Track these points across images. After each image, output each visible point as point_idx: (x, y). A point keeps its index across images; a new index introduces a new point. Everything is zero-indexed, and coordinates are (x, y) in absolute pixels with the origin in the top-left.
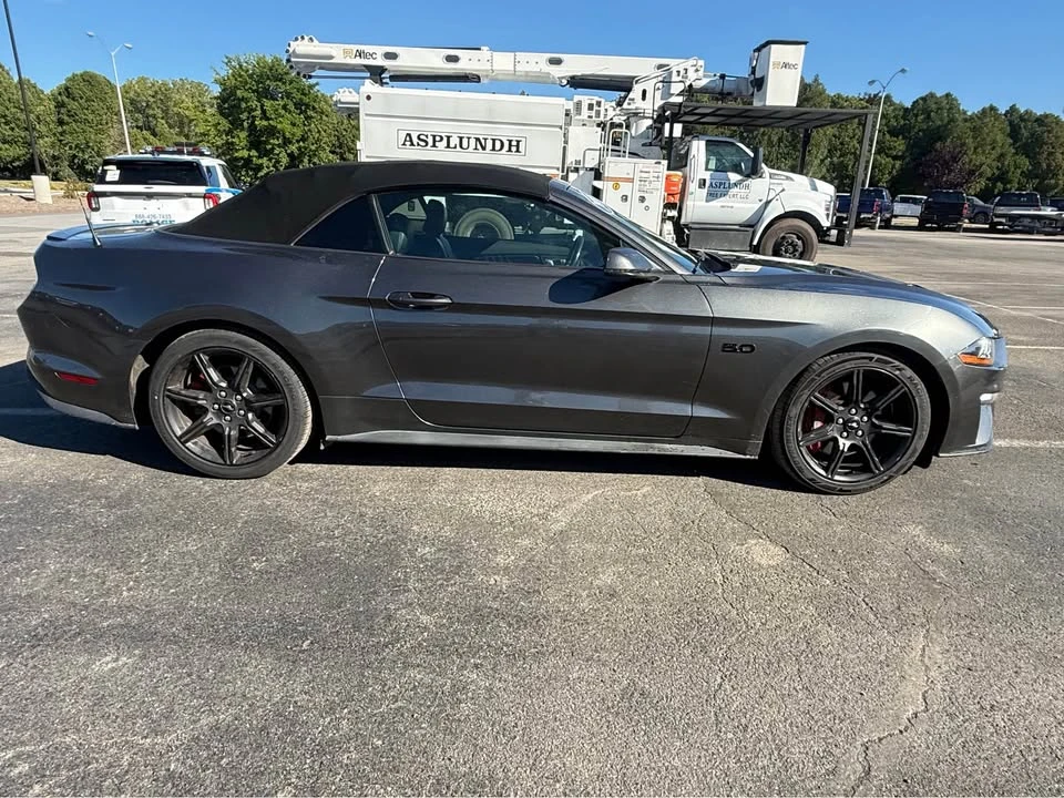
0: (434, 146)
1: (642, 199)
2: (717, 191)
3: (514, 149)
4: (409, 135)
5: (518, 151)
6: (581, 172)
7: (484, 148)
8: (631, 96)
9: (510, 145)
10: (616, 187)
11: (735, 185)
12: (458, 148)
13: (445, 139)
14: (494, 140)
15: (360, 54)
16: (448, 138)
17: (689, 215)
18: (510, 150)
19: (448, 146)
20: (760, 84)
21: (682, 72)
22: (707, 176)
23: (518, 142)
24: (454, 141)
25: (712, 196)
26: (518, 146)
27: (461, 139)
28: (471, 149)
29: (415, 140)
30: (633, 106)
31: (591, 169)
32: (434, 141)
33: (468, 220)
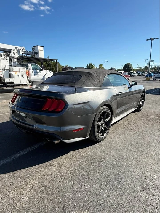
1: (22, 76)
2: (35, 74)
6: (5, 70)
8: (11, 53)
10: (16, 74)
11: (39, 72)
17: (31, 79)
20: (37, 53)
21: (21, 50)
22: (33, 70)
25: (35, 75)
30: (12, 56)
31: (8, 70)
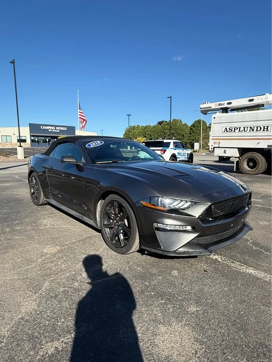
0: (234, 131)
3: (266, 130)
4: (226, 128)
5: (267, 130)
7: (253, 130)
9: (264, 128)
12: (243, 131)
13: (239, 129)
14: (257, 127)
15: (220, 105)
16: (240, 128)
18: (264, 130)
19: (240, 131)
23: (268, 127)
24: (242, 129)
26: (267, 129)
27: (244, 128)
28: (248, 131)
29: (228, 130)
32: (235, 130)
33: (245, 157)
